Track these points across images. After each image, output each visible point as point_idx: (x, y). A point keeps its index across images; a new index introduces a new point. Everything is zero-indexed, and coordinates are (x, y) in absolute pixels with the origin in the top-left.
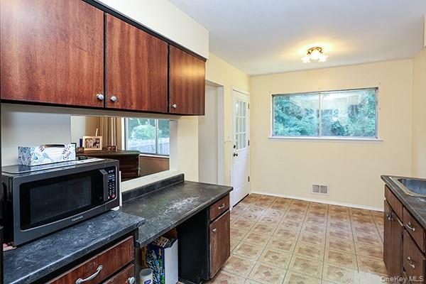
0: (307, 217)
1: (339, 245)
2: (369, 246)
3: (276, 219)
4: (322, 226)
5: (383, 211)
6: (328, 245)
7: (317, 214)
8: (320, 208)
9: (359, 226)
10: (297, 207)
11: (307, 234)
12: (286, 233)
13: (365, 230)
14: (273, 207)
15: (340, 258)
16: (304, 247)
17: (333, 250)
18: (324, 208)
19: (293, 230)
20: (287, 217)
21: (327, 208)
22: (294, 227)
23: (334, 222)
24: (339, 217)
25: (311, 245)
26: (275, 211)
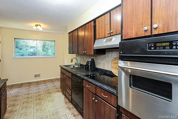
0: (34, 87)
1: (48, 90)
2: (56, 87)
3: (21, 91)
4: (41, 87)
5: (60, 77)
6: (44, 91)
7: (38, 84)
8: (38, 82)
9: (52, 83)
10: (29, 85)
11: (36, 91)
12: (28, 94)
13: (53, 84)
14: (17, 88)
15: (49, 93)
16: (37, 95)
17: (46, 92)
18: (39, 82)
19: (30, 92)
20: (26, 89)
21: (40, 82)
22: (31, 91)
23: (44, 85)
24: (45, 83)
25: (39, 94)
26: (19, 89)
